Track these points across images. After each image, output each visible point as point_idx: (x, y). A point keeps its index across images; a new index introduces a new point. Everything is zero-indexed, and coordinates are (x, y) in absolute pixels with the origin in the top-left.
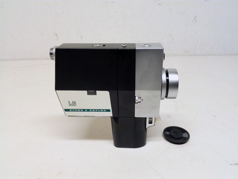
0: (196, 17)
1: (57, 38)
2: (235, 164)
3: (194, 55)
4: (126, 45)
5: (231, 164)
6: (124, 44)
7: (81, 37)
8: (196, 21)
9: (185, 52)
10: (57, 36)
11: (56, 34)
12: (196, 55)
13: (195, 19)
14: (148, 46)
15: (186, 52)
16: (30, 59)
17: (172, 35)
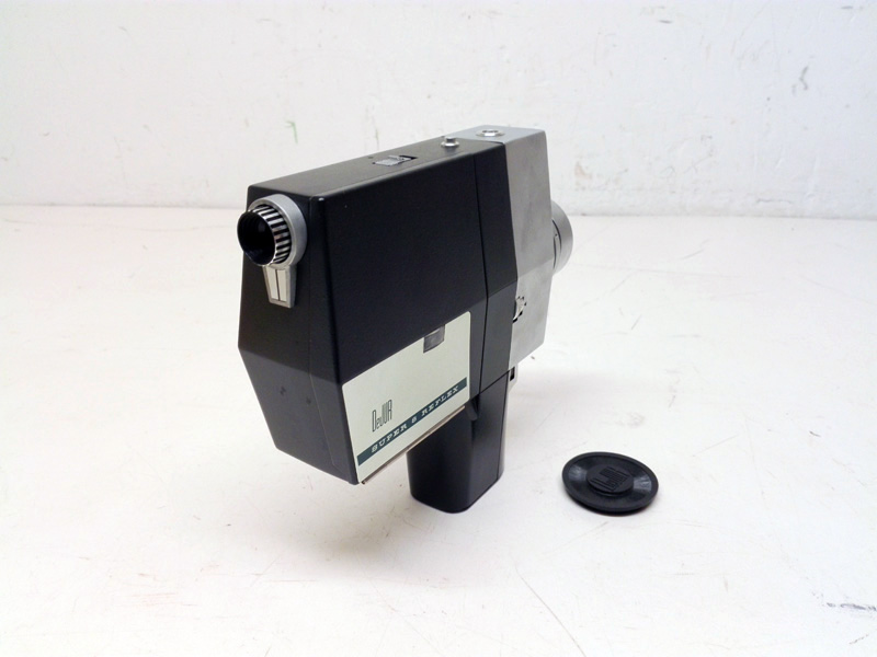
0: (805, 70)
1: (296, 135)
2: (847, 605)
3: (794, 216)
4: (457, 143)
5: (830, 605)
6: (449, 141)
7: (377, 137)
8: (806, 88)
9: (759, 201)
10: (295, 129)
11: (293, 124)
12: (802, 217)
13: (802, 79)
14: (493, 134)
15: (761, 203)
16: (203, 207)
17: (710, 137)
